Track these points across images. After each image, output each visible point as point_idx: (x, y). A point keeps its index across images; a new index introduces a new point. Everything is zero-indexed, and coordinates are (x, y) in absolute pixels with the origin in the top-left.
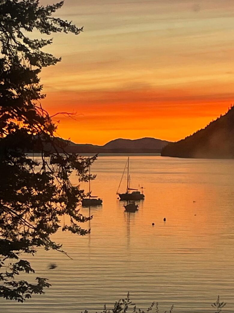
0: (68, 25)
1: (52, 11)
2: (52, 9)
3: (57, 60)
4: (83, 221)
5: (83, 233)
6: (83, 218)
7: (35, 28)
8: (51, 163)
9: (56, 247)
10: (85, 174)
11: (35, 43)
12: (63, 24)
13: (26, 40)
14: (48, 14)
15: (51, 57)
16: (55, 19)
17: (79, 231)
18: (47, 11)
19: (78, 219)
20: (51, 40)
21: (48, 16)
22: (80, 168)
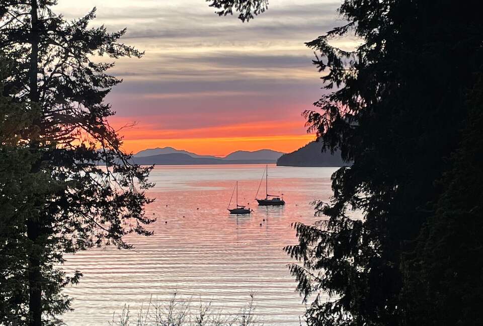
0: (131, 50)
1: (117, 38)
2: (117, 36)
3: (119, 82)
4: (148, 223)
5: (148, 234)
6: (148, 220)
7: (105, 53)
8: (114, 172)
9: (127, 247)
10: (145, 183)
11: (99, 66)
12: (127, 50)
13: (91, 65)
14: (113, 41)
15: (114, 79)
16: (119, 45)
17: (144, 232)
18: (112, 38)
19: (143, 221)
20: (113, 63)
21: (113, 43)
22: (140, 177)
